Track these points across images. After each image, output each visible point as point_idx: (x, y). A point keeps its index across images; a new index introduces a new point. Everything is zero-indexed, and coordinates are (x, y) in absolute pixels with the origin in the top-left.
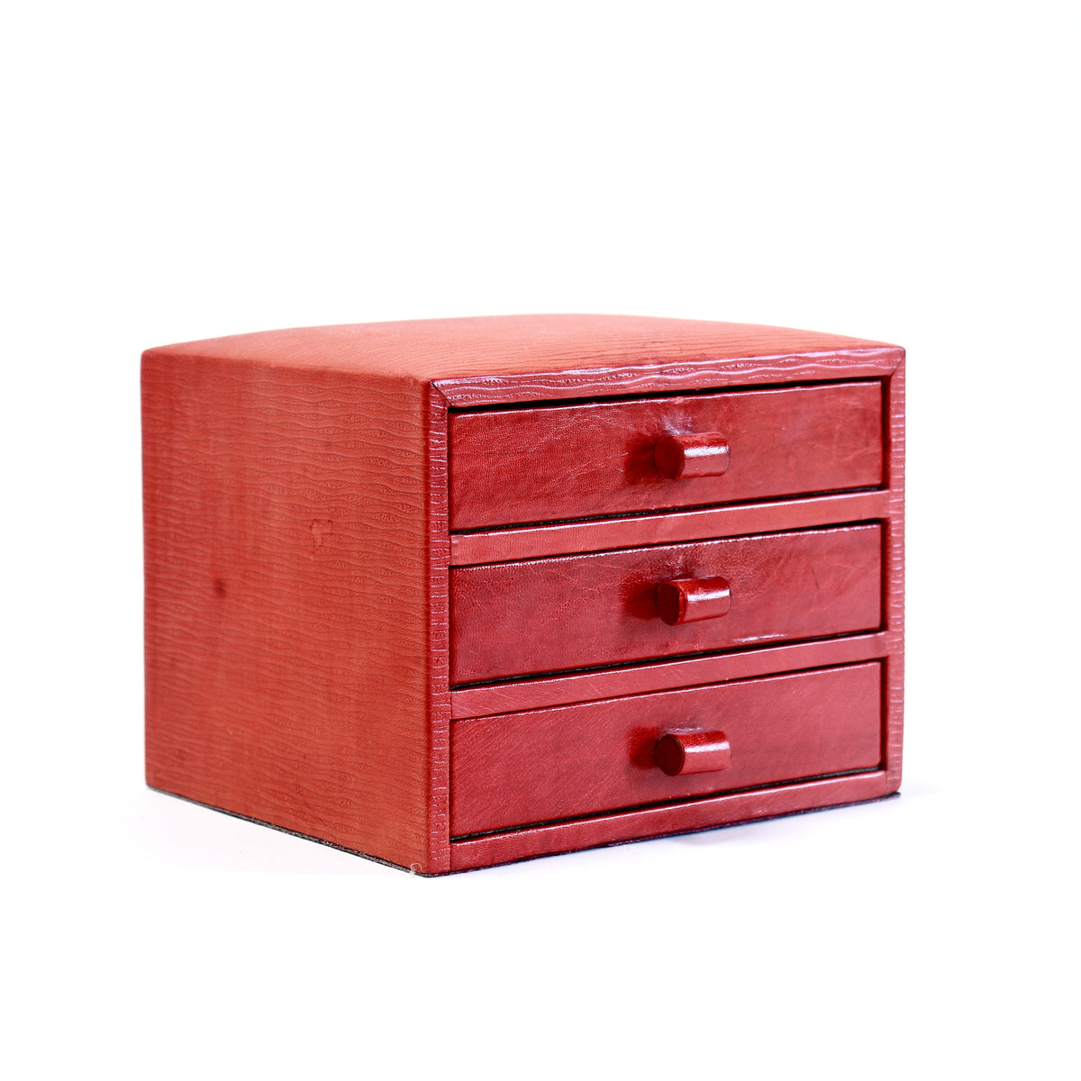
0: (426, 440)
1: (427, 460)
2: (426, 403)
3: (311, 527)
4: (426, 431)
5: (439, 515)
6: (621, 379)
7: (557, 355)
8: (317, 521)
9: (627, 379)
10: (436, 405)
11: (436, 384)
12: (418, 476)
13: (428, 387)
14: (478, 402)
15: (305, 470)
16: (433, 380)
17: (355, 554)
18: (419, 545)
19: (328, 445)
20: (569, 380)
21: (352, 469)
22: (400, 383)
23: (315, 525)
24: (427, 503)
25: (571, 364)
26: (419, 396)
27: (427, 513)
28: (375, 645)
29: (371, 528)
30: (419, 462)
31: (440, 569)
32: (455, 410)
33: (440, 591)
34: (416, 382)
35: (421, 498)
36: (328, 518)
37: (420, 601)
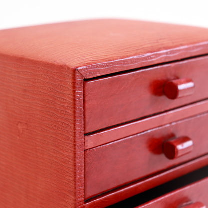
0: (75, 96)
1: (75, 105)
2: (74, 79)
3: (17, 125)
4: (74, 92)
5: (80, 129)
6: (152, 59)
7: (126, 49)
8: (21, 123)
9: (155, 58)
10: (79, 79)
11: (78, 69)
12: (71, 112)
13: (75, 71)
14: (96, 76)
15: (14, 100)
16: (77, 68)
17: (39, 140)
18: (71, 143)
19: (25, 91)
20: (132, 61)
21: (37, 104)
22: (61, 68)
23: (19, 124)
24: (75, 124)
25: (133, 54)
26: (71, 75)
27: (75, 129)
28: (49, 181)
29: (47, 130)
30: (71, 106)
31: (80, 153)
32: (86, 80)
33: (80, 162)
34: (69, 68)
35: (72, 122)
36: (26, 122)
37: (72, 167)
